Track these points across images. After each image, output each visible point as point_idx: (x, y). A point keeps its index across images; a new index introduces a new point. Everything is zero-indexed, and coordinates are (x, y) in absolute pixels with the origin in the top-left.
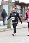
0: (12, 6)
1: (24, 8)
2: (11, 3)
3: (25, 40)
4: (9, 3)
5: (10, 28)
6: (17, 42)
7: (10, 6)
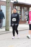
0: (10, 7)
1: (23, 9)
2: (9, 4)
3: (24, 43)
4: (8, 4)
5: (9, 30)
6: (16, 46)
7: (8, 6)
